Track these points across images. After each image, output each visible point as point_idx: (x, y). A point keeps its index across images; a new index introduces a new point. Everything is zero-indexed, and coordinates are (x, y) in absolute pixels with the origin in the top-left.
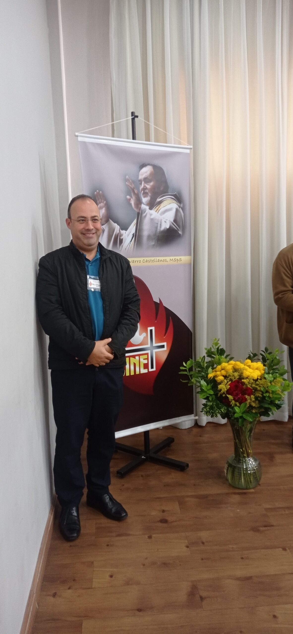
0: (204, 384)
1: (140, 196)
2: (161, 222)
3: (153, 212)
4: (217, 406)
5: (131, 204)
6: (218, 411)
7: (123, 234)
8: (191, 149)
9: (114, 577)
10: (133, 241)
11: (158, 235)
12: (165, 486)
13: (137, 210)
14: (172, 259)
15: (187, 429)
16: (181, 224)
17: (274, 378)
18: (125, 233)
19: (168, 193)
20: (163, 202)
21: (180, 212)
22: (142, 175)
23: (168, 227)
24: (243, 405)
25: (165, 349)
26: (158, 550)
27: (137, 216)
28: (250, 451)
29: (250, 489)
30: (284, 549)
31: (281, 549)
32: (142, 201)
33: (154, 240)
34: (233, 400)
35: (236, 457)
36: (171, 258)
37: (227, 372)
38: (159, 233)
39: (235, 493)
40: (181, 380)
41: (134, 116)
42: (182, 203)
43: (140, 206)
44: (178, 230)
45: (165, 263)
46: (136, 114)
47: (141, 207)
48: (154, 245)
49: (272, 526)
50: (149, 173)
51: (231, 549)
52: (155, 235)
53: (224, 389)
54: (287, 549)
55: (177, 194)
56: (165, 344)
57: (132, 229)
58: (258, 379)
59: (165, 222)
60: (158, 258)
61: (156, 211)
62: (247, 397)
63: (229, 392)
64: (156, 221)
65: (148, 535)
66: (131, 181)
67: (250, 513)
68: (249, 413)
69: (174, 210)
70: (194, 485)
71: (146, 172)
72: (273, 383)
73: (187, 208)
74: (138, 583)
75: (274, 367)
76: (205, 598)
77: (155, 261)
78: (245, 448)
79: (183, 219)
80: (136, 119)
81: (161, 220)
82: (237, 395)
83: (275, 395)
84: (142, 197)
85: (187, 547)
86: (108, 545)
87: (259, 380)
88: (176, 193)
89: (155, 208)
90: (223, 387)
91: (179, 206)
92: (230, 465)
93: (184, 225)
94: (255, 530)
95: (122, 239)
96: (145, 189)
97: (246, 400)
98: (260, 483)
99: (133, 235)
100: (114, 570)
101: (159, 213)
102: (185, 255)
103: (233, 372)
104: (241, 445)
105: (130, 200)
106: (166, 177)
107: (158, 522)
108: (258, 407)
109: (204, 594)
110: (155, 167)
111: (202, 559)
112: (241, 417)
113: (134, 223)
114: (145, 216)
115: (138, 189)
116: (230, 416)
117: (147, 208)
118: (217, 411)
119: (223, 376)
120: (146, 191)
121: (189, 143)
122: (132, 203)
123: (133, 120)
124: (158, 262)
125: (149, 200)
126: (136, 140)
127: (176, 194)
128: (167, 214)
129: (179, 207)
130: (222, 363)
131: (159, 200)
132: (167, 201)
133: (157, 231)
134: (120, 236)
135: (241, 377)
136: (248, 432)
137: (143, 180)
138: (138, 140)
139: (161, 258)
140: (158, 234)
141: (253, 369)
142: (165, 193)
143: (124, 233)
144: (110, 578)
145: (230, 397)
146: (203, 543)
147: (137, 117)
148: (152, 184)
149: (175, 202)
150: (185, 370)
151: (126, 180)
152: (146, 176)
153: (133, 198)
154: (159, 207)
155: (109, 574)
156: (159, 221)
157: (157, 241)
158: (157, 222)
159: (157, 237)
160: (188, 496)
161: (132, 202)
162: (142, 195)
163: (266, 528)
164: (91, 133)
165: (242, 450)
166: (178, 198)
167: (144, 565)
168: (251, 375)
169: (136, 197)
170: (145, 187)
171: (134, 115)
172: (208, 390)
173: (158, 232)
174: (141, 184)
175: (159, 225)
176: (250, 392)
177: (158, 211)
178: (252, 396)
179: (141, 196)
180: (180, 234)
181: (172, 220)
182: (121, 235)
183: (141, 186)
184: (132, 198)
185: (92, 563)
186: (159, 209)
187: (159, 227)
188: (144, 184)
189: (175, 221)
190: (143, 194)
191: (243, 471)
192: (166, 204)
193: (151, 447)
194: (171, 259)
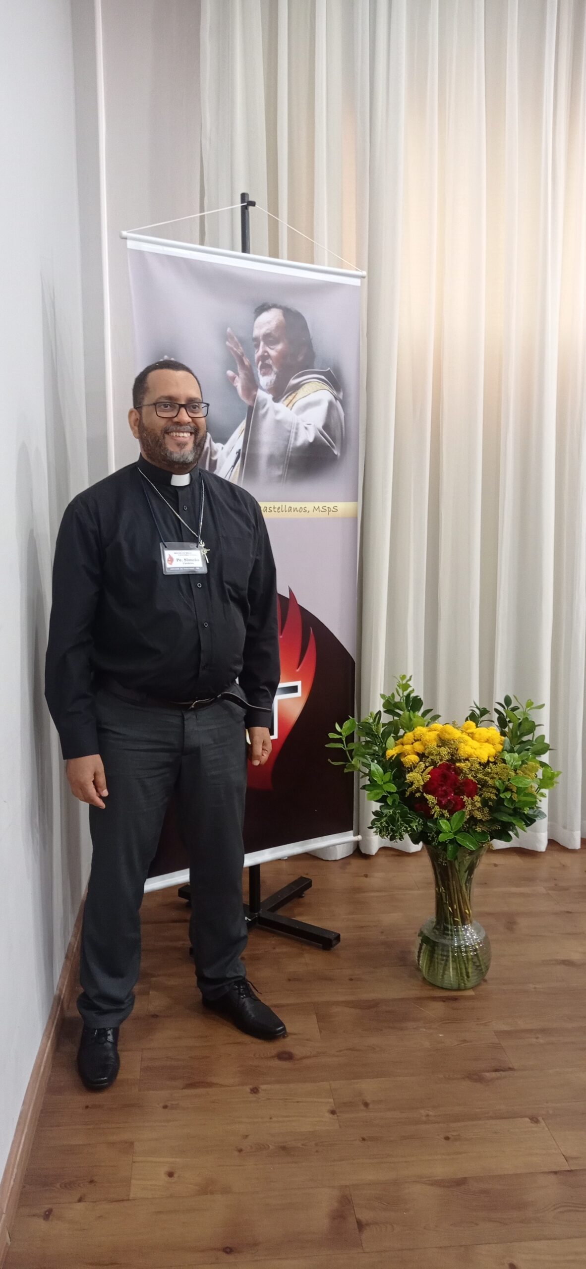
0: (377, 770)
1: (255, 372)
2: (297, 429)
3: (281, 406)
4: (403, 816)
5: (235, 389)
6: (405, 827)
7: (217, 450)
8: (364, 277)
9: (176, 1175)
10: (238, 467)
11: (291, 456)
12: (289, 980)
13: (248, 402)
14: (319, 507)
15: (339, 860)
16: (338, 434)
17: (523, 762)
18: (222, 448)
19: (313, 369)
20: (303, 387)
21: (337, 409)
22: (261, 327)
23: (311, 440)
24: (456, 815)
25: (299, 694)
26: (271, 1118)
27: (248, 414)
28: (467, 911)
29: (466, 989)
30: (534, 1120)
31: (527, 1119)
32: (260, 385)
33: (282, 467)
34: (437, 804)
35: (438, 922)
36: (317, 505)
37: (425, 745)
38: (292, 452)
39: (434, 999)
40: (329, 760)
41: (247, 203)
42: (341, 390)
43: (255, 393)
44: (333, 447)
45: (303, 515)
46: (251, 199)
47: (255, 396)
48: (281, 477)
49: (510, 1069)
50: (274, 324)
51: (424, 1119)
52: (283, 455)
53: (418, 781)
54: (540, 1119)
55: (332, 371)
56: (298, 684)
57: (236, 440)
58: (489, 762)
59: (306, 428)
60: (288, 504)
61: (287, 406)
62: (465, 798)
63: (428, 787)
64: (287, 427)
65: (251, 1087)
66: (236, 339)
67: (465, 1041)
68: (468, 832)
69: (324, 406)
70: (351, 980)
71: (269, 323)
72: (520, 771)
73: (352, 400)
74: (226, 1190)
75: (525, 739)
76: (368, 1224)
77: (283, 509)
78: (457, 904)
79: (343, 424)
80: (251, 208)
81: (298, 424)
82: (446, 794)
83: (524, 796)
84: (259, 373)
85: (333, 1112)
86: (165, 1107)
87: (491, 764)
88: (329, 369)
89: (287, 397)
90: (417, 778)
91: (334, 396)
92: (426, 940)
93: (344, 437)
94: (475, 1077)
95: (216, 461)
96: (265, 357)
97: (463, 805)
98: (486, 977)
99: (239, 452)
100: (178, 1160)
101: (292, 410)
102: (346, 500)
103: (439, 746)
104: (450, 898)
105: (234, 378)
106: (309, 335)
107: (273, 1057)
108: (487, 821)
109: (365, 1215)
110: (287, 312)
111: (364, 1139)
112: (453, 841)
113: (242, 427)
114: (266, 413)
115: (251, 357)
116: (430, 839)
117: (269, 397)
118: (403, 828)
119: (418, 754)
120: (267, 362)
121: (359, 266)
122: (237, 386)
123: (244, 210)
124: (289, 511)
125: (273, 382)
126: (249, 253)
127: (329, 371)
128: (310, 411)
129: (336, 399)
130: (416, 727)
131: (293, 382)
132: (310, 384)
133: (288, 447)
134: (211, 455)
135: (454, 758)
136: (465, 872)
137: (261, 338)
138: (254, 253)
139: (294, 505)
140: (290, 454)
141: (478, 741)
142: (307, 368)
143: (220, 449)
144: (167, 1179)
145: (431, 798)
146: (366, 1105)
147: (253, 204)
148: (279, 347)
149: (327, 387)
150: (339, 741)
151: (226, 337)
152: (268, 330)
153: (240, 376)
154: (295, 396)
155: (166, 1169)
156: (293, 426)
157: (288, 469)
158: (289, 429)
159: (287, 460)
160: (337, 1003)
161: (239, 384)
162: (259, 371)
163: (498, 1074)
164: (155, 232)
165: (453, 909)
166: (334, 380)
167: (240, 1151)
168: (476, 753)
169: (246, 374)
170: (266, 354)
171: (246, 200)
172: (384, 783)
173: (289, 449)
174: (257, 346)
175: (293, 435)
176: (471, 788)
177: (291, 405)
178: (476, 798)
179: (257, 371)
180: (336, 456)
181: (320, 425)
182: (213, 451)
183: (257, 352)
184: (238, 375)
185: (132, 1143)
186: (294, 401)
187: (292, 440)
188: (263, 348)
189: (326, 427)
190: (262, 367)
191: (453, 952)
192: (309, 392)
193: (263, 898)
194: (317, 507)
